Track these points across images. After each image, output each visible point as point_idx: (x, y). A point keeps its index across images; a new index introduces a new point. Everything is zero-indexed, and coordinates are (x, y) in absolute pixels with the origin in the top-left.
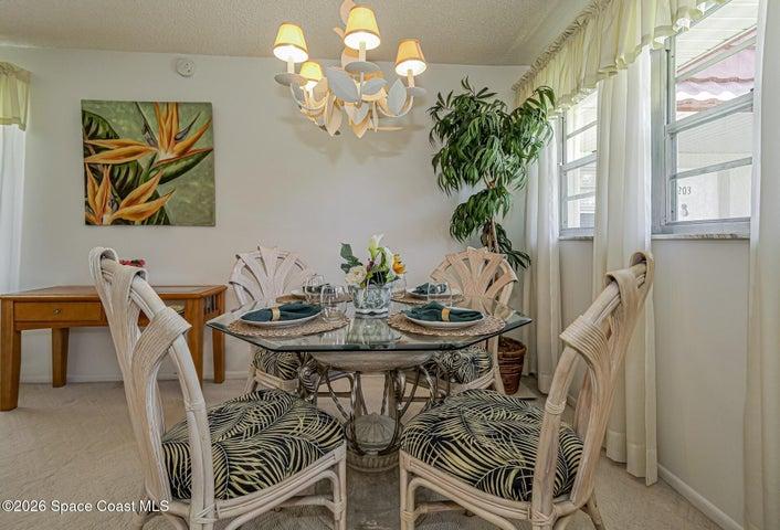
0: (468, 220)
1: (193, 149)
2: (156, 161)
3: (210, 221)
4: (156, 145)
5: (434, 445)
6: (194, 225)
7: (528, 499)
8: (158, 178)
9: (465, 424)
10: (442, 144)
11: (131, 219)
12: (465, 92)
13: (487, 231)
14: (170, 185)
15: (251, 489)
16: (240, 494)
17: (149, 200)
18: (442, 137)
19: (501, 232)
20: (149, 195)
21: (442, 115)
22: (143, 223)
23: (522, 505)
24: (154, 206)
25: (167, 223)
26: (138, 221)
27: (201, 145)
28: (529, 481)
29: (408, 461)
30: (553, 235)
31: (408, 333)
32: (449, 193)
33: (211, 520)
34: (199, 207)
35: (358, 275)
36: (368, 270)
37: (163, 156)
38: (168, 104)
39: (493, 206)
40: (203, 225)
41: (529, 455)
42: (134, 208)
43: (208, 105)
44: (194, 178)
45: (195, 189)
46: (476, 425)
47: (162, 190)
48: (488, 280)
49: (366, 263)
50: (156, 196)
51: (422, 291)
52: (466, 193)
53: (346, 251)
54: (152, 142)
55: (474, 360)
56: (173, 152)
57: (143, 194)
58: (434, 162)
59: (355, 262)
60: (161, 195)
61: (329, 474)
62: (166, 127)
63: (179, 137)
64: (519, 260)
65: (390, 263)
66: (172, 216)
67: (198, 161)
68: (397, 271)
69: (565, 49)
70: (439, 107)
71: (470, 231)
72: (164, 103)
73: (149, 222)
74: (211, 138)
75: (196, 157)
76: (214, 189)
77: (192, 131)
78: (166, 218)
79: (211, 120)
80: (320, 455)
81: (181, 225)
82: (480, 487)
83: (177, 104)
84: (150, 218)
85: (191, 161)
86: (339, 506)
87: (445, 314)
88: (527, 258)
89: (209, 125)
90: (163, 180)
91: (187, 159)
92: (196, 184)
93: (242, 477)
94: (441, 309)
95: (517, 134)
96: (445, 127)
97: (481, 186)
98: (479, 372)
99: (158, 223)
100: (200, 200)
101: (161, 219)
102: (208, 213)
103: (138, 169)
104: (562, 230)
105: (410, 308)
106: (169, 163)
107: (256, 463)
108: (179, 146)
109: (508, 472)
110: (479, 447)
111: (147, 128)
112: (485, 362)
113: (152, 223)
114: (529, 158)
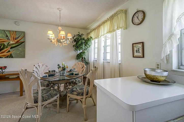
0: (79, 57)
1: (19, 41)
2: (9, 44)
3: (24, 57)
4: (10, 40)
5: (72, 92)
6: (20, 58)
7: (83, 96)
8: (10, 47)
9: (76, 89)
10: (75, 43)
11: (2, 57)
12: (79, 34)
13: (82, 58)
14: (13, 49)
15: (46, 100)
16: (45, 101)
17: (7, 52)
18: (75, 42)
19: (85, 58)
20: (7, 51)
21: (75, 38)
22: (5, 57)
23: (82, 96)
24: (9, 54)
25: (12, 57)
26: (4, 57)
27: (22, 41)
28: (83, 93)
29: (68, 95)
30: (93, 59)
31: (69, 77)
32: (76, 52)
33: (41, 105)
34: (21, 54)
35: (61, 69)
36: (62, 68)
37: (11, 42)
38: (13, 31)
39: (83, 55)
40: (22, 58)
41: (83, 91)
42: (3, 54)
43: (24, 32)
44: (19, 48)
45: (20, 50)
46: (78, 89)
47: (11, 50)
48: (82, 67)
49: (62, 67)
50: (9, 51)
51: (71, 71)
52: (79, 52)
53: (59, 65)
54: (8, 39)
55: (79, 81)
56: (14, 42)
57: (6, 51)
58: (73, 46)
59: (60, 67)
60: (10, 51)
61: (57, 98)
62: (13, 36)
63: (16, 38)
64: (87, 63)
65: (66, 67)
66: (13, 56)
67: (21, 44)
68: (67, 68)
69: (94, 31)
70: (74, 37)
71: (79, 59)
72: (12, 31)
73: (7, 57)
74: (25, 39)
75: (20, 43)
76: (25, 50)
77: (20, 37)
78: (12, 56)
79: (25, 35)
80: (56, 95)
81: (16, 58)
82: (78, 95)
83: (16, 31)
84: (7, 56)
85: (19, 44)
86: (58, 103)
87: (74, 74)
88: (89, 63)
89: (24, 36)
90: (11, 48)
91: (18, 43)
92: (20, 49)
93: (45, 99)
94: (73, 73)
95: (87, 43)
96: (75, 41)
97: (81, 51)
98: (80, 83)
99: (10, 57)
100: (21, 52)
101: (11, 56)
102: (23, 55)
103: (4, 45)
104: (94, 58)
105: (69, 73)
106: (13, 44)
107: (47, 97)
108: (16, 41)
109: (81, 93)
110: (78, 91)
111: (7, 36)
112: (81, 81)
113: (8, 57)
114: (89, 47)
